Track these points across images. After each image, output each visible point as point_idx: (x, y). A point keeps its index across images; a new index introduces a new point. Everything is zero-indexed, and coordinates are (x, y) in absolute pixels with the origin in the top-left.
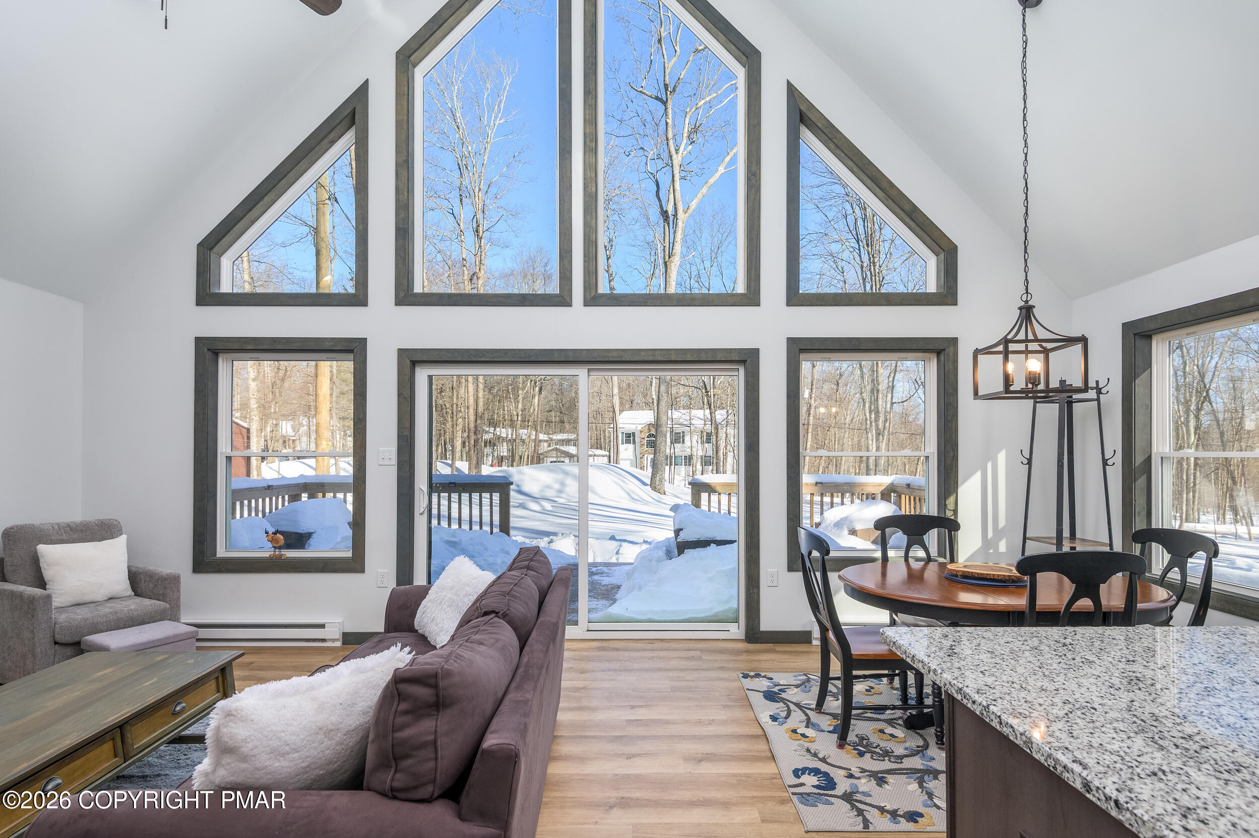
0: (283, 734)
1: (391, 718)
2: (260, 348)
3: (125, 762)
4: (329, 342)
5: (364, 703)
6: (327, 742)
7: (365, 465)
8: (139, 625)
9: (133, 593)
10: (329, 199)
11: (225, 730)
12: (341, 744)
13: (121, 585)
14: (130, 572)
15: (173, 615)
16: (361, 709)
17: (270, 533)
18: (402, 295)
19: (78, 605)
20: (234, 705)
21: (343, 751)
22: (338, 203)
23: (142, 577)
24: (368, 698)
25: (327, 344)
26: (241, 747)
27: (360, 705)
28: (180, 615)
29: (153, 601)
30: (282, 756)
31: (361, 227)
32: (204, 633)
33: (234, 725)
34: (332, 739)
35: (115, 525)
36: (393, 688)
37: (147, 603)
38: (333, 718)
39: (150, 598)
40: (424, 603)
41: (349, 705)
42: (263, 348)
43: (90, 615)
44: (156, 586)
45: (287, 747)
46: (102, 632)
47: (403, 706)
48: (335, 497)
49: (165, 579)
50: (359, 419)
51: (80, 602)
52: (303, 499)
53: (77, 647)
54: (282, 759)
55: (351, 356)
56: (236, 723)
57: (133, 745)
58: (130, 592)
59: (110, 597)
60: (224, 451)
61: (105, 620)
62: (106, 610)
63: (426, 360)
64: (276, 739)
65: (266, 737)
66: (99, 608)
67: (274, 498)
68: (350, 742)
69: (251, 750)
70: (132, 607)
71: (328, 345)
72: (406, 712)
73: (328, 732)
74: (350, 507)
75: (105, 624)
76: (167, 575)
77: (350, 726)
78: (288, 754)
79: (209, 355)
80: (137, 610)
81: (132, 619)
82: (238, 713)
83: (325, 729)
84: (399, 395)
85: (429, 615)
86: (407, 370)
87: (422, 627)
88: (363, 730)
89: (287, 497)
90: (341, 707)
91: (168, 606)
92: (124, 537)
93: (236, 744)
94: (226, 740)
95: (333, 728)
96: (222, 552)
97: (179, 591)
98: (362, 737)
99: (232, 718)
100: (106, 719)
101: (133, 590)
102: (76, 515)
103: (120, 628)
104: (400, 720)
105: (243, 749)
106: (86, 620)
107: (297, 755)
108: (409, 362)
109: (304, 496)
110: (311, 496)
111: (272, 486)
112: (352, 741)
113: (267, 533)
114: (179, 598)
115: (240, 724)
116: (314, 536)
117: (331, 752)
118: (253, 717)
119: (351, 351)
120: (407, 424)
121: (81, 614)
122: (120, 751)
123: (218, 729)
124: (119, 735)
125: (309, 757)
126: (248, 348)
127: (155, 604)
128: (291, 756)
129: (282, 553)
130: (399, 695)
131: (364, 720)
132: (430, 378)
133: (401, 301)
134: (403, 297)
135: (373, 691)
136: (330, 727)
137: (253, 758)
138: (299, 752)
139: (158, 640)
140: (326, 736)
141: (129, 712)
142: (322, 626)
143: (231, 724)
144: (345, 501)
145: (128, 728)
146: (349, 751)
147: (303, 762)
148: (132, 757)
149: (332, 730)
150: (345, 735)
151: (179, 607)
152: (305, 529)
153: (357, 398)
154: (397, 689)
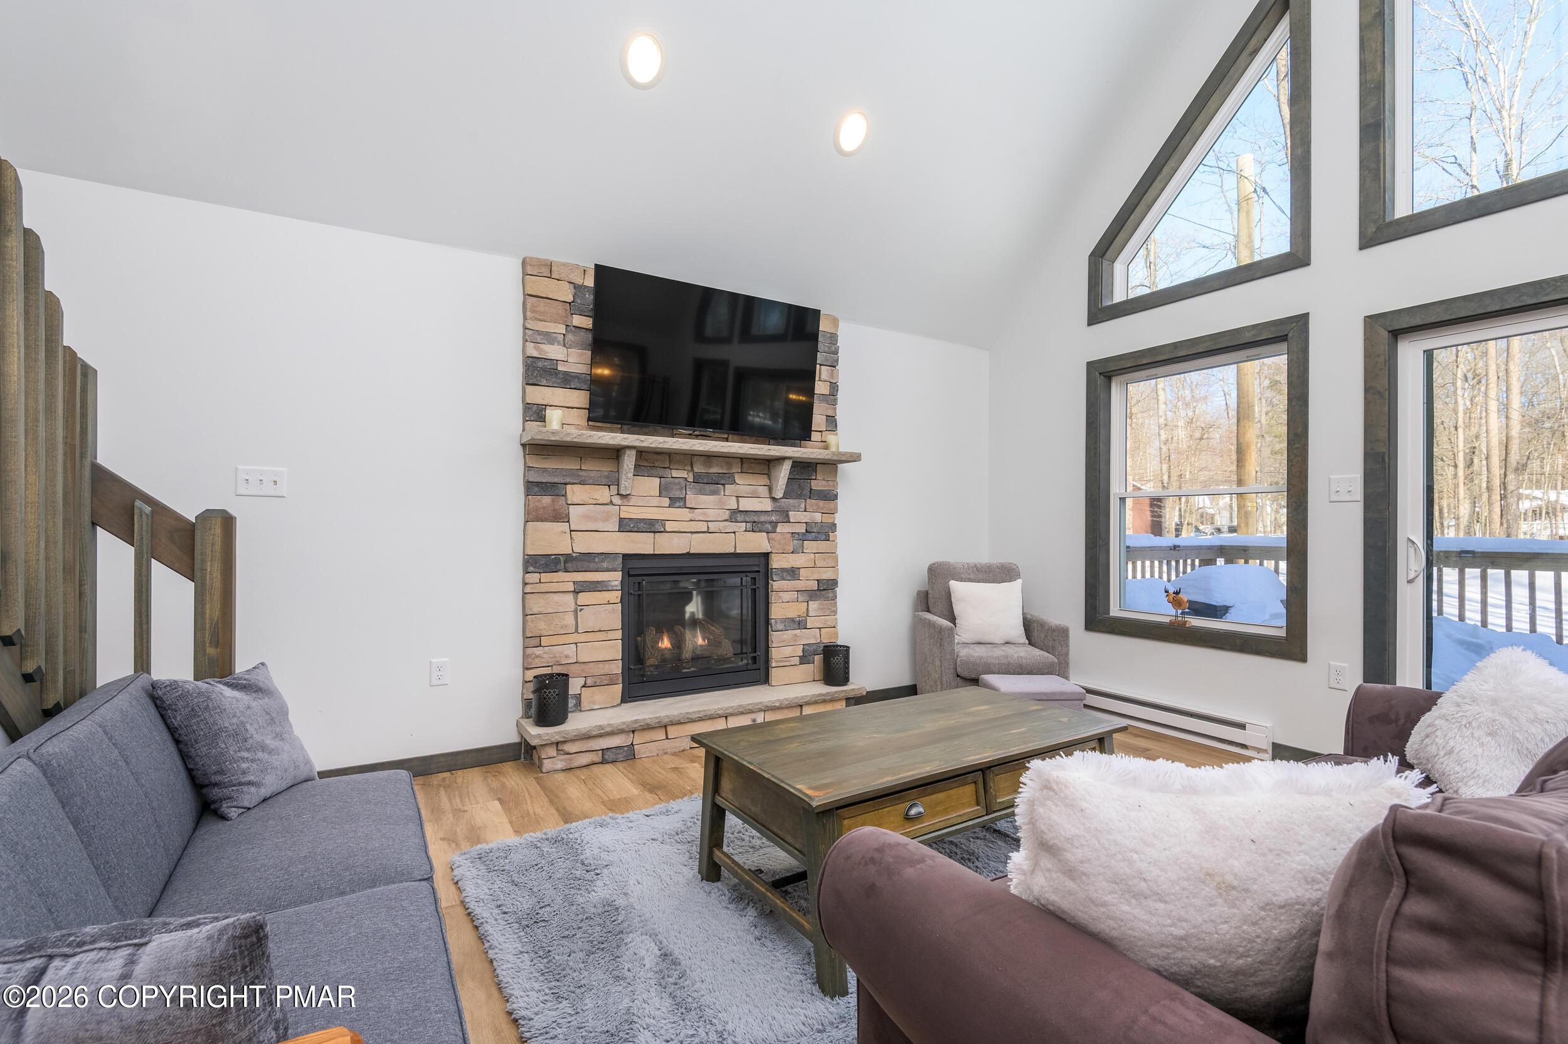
0: (1135, 856)
1: (1382, 923)
2: (1158, 360)
3: (987, 815)
4: (1249, 331)
5: (1307, 857)
6: (1221, 908)
7: (1307, 502)
8: (1028, 674)
9: (1027, 642)
10: (1255, 191)
11: (1041, 810)
12: (1254, 924)
13: (1017, 632)
14: (1025, 619)
15: (1061, 669)
16: (1300, 867)
17: (1171, 591)
18: (1372, 229)
19: (979, 643)
20: (1055, 774)
21: (1258, 940)
22: (1267, 193)
23: (1035, 625)
24: (1316, 850)
25: (1247, 334)
26: (1065, 850)
27: (1297, 858)
28: (1068, 673)
29: (1042, 653)
30: (1134, 897)
31: (1299, 151)
32: (1092, 700)
33: (1053, 807)
34: (1234, 906)
35: (1013, 569)
36: (1387, 849)
37: (1036, 653)
38: (1236, 863)
39: (1042, 649)
40: (1427, 718)
41: (1271, 850)
42: (1165, 357)
43: (985, 654)
44: (1046, 636)
45: (1143, 884)
46: (994, 673)
47: (1418, 907)
48: (1261, 564)
49: (1054, 631)
50: (1296, 435)
51: (982, 641)
52: (1218, 563)
53: (975, 681)
54: (1133, 901)
55: (1284, 346)
56: (1057, 806)
57: (996, 797)
58: (1024, 640)
59: (1006, 641)
60: (1118, 491)
61: (997, 662)
62: (999, 652)
63: (1420, 323)
64: (1124, 860)
65: (1105, 849)
66: (995, 650)
67: (1181, 562)
68: (1274, 928)
69: (1081, 862)
70: (1022, 654)
71: (1248, 337)
72: (1433, 928)
73: (1228, 889)
74: (1283, 579)
75: (997, 666)
76: (1056, 626)
77: (1275, 895)
78: (1146, 898)
79: (1100, 380)
80: (1026, 658)
81: (1021, 666)
82: (1060, 789)
83: (1218, 879)
84: (1368, 389)
85: (1440, 741)
86: (1383, 347)
87: (1424, 762)
88: (1305, 916)
89: (1197, 562)
90: (1253, 847)
91: (1056, 660)
92: (1019, 581)
93: (1056, 841)
94: (1043, 828)
95: (1235, 883)
96: (1115, 611)
97: (1068, 646)
98: (1303, 931)
99: (1051, 793)
100: (968, 756)
101: (1028, 637)
102: (984, 557)
103: (1010, 674)
104: (1409, 940)
105: (1068, 855)
106: (981, 658)
107: (1161, 906)
108: (1385, 334)
109: (1220, 561)
110: (1229, 561)
111: (1179, 546)
112: (1282, 927)
113: (1166, 591)
114: (1067, 654)
115: (1063, 808)
116: (1231, 611)
117: (1232, 931)
118: (1084, 805)
119: (1283, 338)
120: (1383, 434)
121: (979, 652)
122: (982, 799)
123: (1031, 803)
124: (981, 779)
125: (1186, 921)
126: (1144, 362)
127: (1043, 655)
128: (1151, 904)
129: (1186, 619)
130: (1407, 873)
131: (1308, 895)
132: (1429, 355)
133: (1371, 239)
134: (1375, 232)
135: (1328, 839)
136: (1229, 878)
137: (1084, 878)
138: (1166, 902)
139: (1045, 694)
140: (1220, 894)
141: (990, 757)
142: (1242, 726)
143: (1049, 803)
144: (1277, 571)
145: (990, 775)
146: (1270, 946)
147: (1173, 925)
148: (994, 812)
149: (1234, 888)
150: (1263, 909)
151: (1067, 664)
152: (1219, 601)
153: (1294, 404)
154: (1399, 856)
